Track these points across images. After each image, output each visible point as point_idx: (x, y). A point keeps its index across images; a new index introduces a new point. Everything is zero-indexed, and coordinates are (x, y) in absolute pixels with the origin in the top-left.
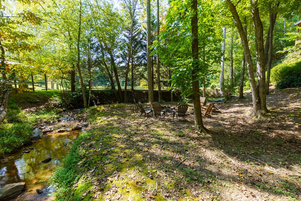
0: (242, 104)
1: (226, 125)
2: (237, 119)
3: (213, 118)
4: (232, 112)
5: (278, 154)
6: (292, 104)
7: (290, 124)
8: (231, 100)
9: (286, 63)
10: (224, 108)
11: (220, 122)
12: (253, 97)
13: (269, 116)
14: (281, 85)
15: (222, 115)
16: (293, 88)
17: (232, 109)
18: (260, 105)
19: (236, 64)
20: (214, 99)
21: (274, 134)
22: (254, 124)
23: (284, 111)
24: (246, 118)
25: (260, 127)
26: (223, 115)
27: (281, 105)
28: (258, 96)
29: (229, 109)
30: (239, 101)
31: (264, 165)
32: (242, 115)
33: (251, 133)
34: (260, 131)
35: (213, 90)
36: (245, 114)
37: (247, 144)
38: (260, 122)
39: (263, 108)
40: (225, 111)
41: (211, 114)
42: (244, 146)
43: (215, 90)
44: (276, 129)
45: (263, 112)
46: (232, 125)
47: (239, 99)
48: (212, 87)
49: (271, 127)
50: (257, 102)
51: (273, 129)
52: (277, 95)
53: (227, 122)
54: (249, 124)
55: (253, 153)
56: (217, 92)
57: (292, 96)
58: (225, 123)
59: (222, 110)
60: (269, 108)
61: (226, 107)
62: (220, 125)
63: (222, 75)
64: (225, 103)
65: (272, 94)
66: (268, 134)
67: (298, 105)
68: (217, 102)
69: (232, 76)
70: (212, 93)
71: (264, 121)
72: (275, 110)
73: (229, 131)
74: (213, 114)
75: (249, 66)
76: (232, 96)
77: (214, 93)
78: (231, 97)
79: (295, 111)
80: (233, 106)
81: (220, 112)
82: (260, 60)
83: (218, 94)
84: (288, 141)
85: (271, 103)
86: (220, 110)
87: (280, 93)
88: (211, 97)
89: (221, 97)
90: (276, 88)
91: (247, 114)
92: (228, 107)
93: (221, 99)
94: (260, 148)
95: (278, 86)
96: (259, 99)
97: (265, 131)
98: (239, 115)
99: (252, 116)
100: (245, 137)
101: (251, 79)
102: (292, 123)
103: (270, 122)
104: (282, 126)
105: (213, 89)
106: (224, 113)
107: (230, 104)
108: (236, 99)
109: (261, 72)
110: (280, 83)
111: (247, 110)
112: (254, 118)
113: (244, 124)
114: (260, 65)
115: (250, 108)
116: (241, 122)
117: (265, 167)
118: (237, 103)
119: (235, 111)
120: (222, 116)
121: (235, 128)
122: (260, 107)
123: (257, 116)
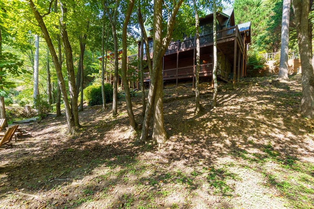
0: (59, 122)
1: (36, 151)
2: (52, 140)
3: (16, 146)
4: (46, 133)
5: (85, 165)
6: (97, 118)
7: (95, 135)
8: (48, 119)
9: (94, 85)
10: (37, 130)
11: (27, 149)
12: (67, 114)
13: (82, 130)
14: (92, 103)
15: (32, 139)
16: (99, 106)
17: (47, 130)
18: (74, 122)
19: (54, 79)
20: (24, 119)
21: (84, 147)
22: (69, 141)
23: (92, 124)
24: (61, 137)
25: (73, 143)
26: (34, 138)
27: (91, 120)
28: (72, 113)
29: (43, 129)
30: (57, 119)
31: (72, 182)
32: (58, 134)
33: (64, 153)
34: (73, 147)
35: (23, 108)
36: (61, 132)
37: (59, 166)
38: (74, 138)
39: (76, 124)
40: (37, 133)
41: (14, 142)
42: (55, 170)
43: (27, 107)
44: (86, 142)
45: (77, 127)
46: (43, 149)
47: (57, 117)
48: (21, 104)
49: (83, 140)
50: (71, 119)
51: (84, 142)
52: (89, 111)
53: (38, 146)
54: (63, 143)
55: (63, 174)
56: (29, 110)
57: (98, 111)
58: (35, 149)
59: (33, 133)
60: (81, 124)
61: (39, 128)
62: (26, 154)
63: (36, 90)
64: (39, 123)
65: (85, 111)
66: (80, 148)
67: (100, 119)
68: (28, 122)
69: (50, 91)
70: (21, 112)
71: (78, 136)
72: (86, 125)
73: (38, 158)
74: (16, 141)
75: (61, 83)
76: (49, 114)
77: (24, 111)
78: (48, 116)
79: (99, 123)
80: (48, 126)
81: (30, 136)
82: (71, 80)
83: (31, 112)
84: (93, 150)
85: (84, 118)
86: (30, 133)
87: (91, 109)
88: (19, 117)
89: (36, 116)
90: (88, 105)
91: (63, 132)
92: (43, 128)
93: (34, 119)
94: (71, 165)
95: (89, 103)
96: (73, 117)
97: (77, 146)
98: (55, 135)
99: (67, 133)
100: (57, 159)
101: (63, 97)
102: (96, 133)
103: (82, 136)
104: (90, 138)
105: (22, 106)
106: (36, 136)
107: (44, 124)
108: (53, 117)
109: (72, 91)
110: (91, 101)
111: (63, 127)
112: (69, 135)
113: (59, 144)
114: (71, 84)
115: (66, 126)
116: (55, 143)
117: (72, 184)
118: (53, 121)
119: (50, 131)
120: (31, 141)
121: (48, 152)
122: (74, 124)
123: (72, 133)
